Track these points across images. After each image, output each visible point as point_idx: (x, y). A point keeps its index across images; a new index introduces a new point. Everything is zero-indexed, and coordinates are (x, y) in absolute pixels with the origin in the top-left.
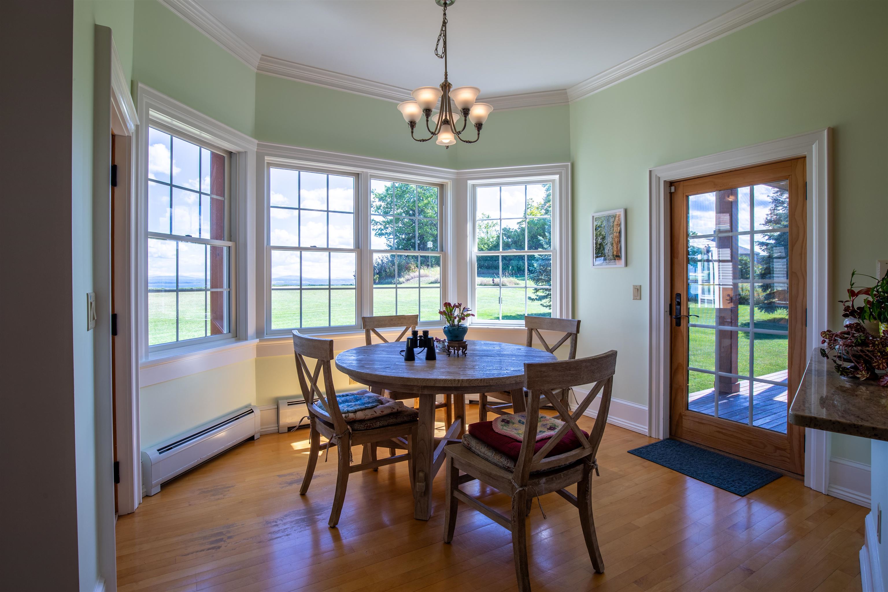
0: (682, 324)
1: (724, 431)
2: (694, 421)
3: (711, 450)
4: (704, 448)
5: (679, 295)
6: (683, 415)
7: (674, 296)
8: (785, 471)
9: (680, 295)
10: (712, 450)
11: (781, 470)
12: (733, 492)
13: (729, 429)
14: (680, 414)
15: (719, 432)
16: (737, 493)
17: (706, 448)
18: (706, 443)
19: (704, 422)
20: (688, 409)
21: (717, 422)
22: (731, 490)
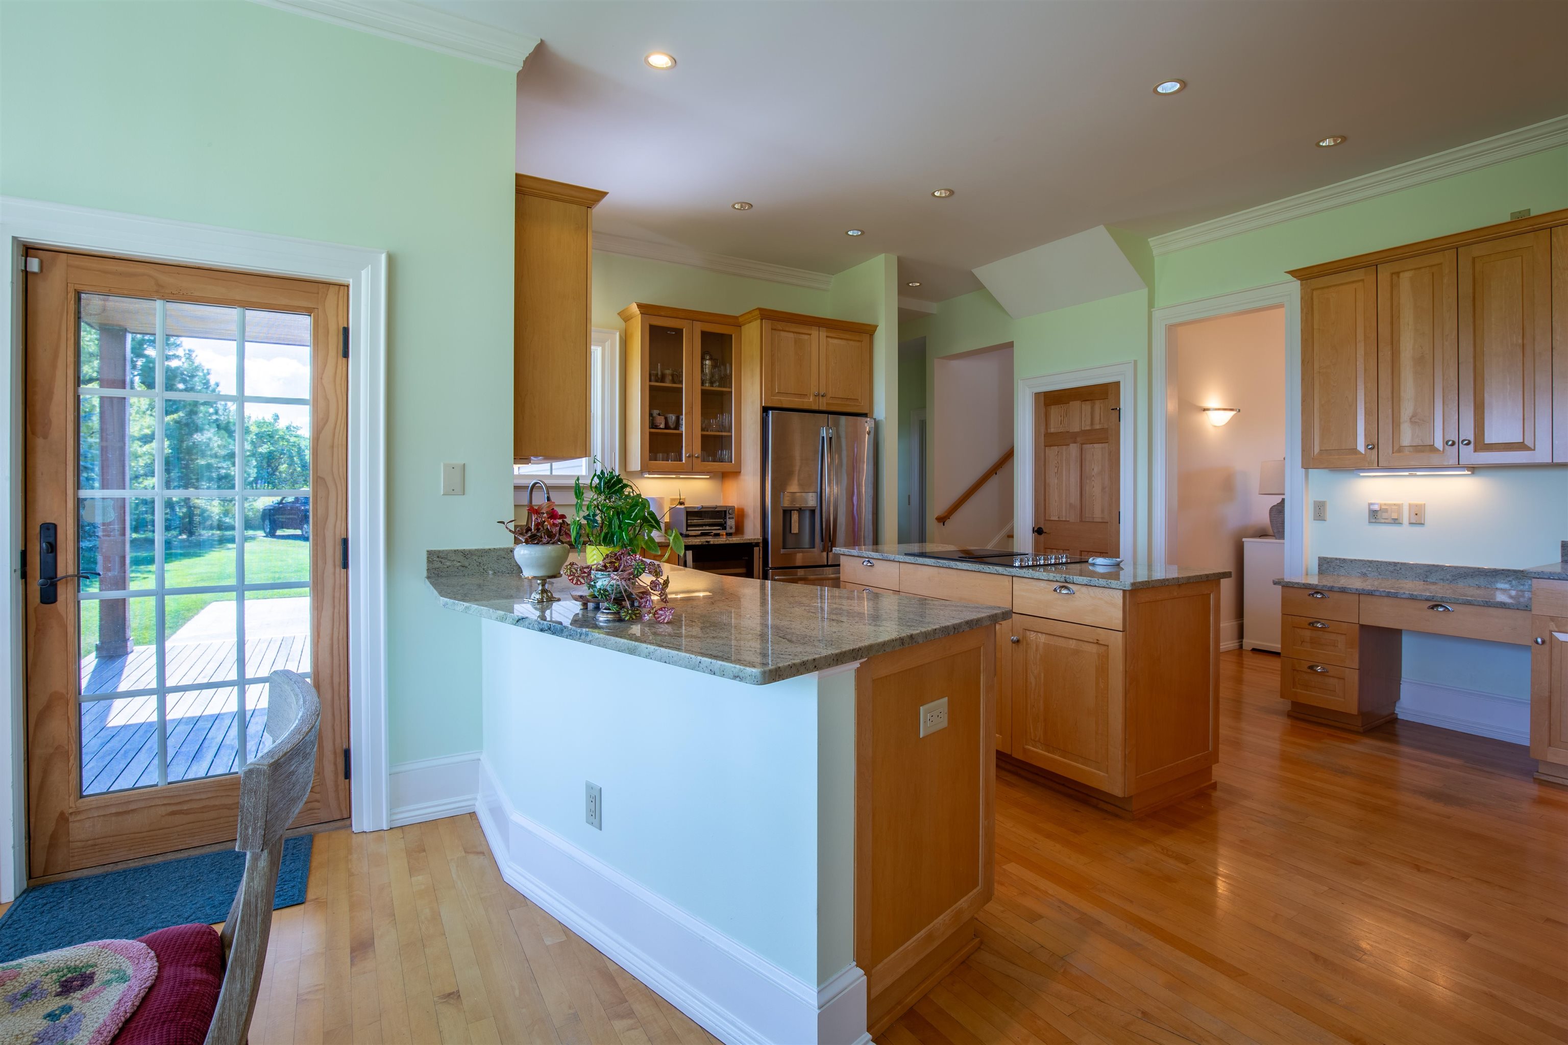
0: (61, 597)
1: (185, 807)
2: (104, 816)
3: (156, 861)
4: (136, 864)
5: (50, 530)
6: (71, 814)
7: (35, 531)
8: (312, 826)
9: (55, 526)
10: (159, 859)
11: (307, 828)
12: (284, 906)
13: (198, 797)
14: (62, 814)
15: (173, 813)
16: (291, 903)
17: (141, 863)
18: (141, 850)
19: (132, 806)
20: (82, 797)
21: (168, 794)
22: (278, 905)
